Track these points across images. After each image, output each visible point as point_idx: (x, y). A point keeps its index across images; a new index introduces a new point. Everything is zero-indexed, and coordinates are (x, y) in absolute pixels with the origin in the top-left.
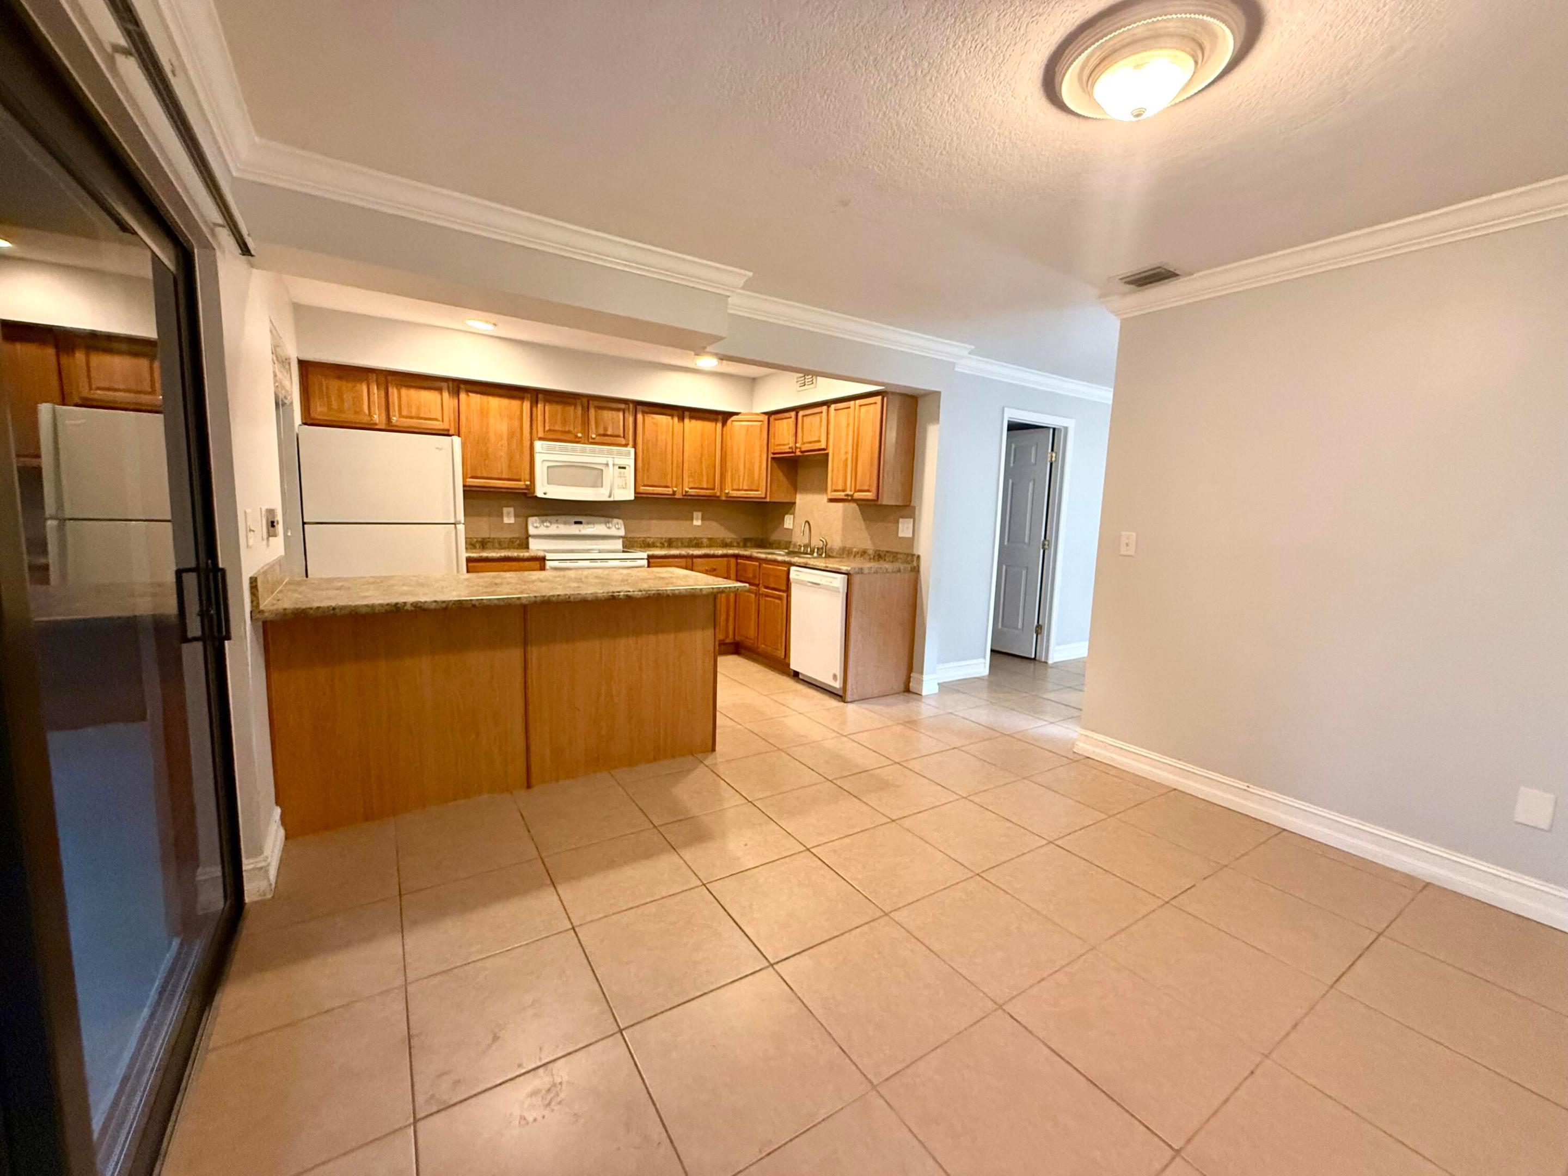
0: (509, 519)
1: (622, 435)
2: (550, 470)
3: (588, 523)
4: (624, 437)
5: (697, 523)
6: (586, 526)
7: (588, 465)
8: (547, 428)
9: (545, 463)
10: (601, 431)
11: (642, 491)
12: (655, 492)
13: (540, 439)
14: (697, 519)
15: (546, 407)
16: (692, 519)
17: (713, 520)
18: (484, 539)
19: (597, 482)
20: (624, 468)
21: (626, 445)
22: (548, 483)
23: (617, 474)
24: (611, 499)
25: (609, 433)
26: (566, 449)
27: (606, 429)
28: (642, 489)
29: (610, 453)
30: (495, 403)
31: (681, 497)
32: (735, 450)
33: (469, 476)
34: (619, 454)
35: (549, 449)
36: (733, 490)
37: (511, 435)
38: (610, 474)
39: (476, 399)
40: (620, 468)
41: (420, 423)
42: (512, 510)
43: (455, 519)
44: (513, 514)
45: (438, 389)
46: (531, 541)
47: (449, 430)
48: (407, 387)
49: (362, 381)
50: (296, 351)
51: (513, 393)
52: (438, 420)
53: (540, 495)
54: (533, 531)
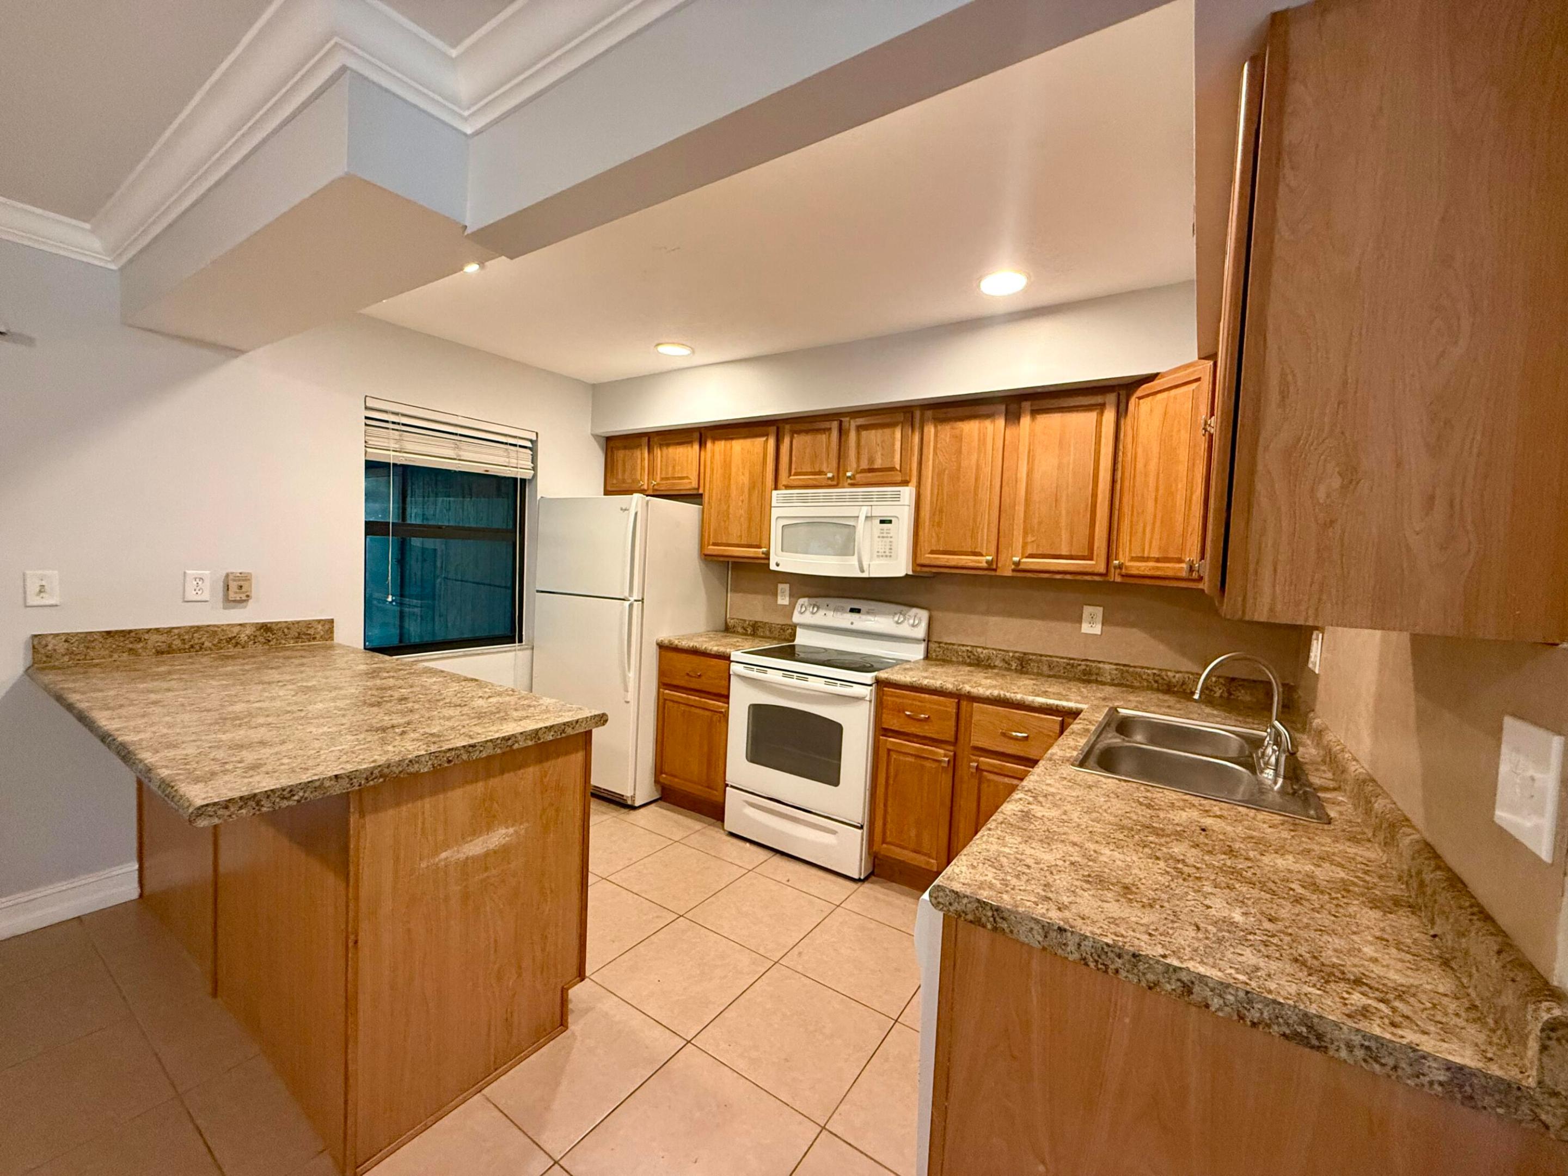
0: (783, 600)
1: (898, 468)
2: (786, 530)
3: (868, 613)
4: (900, 471)
5: (1092, 627)
6: (864, 617)
7: (840, 521)
8: (792, 473)
9: (779, 520)
10: (864, 465)
11: (927, 562)
12: (953, 563)
13: (787, 487)
14: (1092, 621)
15: (794, 442)
16: (1079, 620)
17: (1133, 625)
18: (756, 622)
19: (847, 548)
20: (890, 522)
21: (905, 483)
22: (782, 550)
23: (877, 533)
24: (865, 575)
25: (877, 465)
26: (815, 499)
27: (871, 460)
28: (927, 558)
29: (867, 498)
30: (739, 447)
31: (1009, 574)
32: (1140, 465)
33: (711, 543)
34: (882, 498)
35: (787, 499)
36: (1133, 559)
37: (752, 487)
38: (866, 534)
39: (720, 446)
40: (882, 522)
41: (674, 484)
42: (787, 587)
43: (626, 594)
44: (787, 592)
45: (690, 443)
46: (799, 630)
47: (698, 489)
48: (668, 445)
49: (639, 446)
50: (588, 430)
51: (757, 430)
52: (687, 478)
53: (773, 567)
54: (797, 618)
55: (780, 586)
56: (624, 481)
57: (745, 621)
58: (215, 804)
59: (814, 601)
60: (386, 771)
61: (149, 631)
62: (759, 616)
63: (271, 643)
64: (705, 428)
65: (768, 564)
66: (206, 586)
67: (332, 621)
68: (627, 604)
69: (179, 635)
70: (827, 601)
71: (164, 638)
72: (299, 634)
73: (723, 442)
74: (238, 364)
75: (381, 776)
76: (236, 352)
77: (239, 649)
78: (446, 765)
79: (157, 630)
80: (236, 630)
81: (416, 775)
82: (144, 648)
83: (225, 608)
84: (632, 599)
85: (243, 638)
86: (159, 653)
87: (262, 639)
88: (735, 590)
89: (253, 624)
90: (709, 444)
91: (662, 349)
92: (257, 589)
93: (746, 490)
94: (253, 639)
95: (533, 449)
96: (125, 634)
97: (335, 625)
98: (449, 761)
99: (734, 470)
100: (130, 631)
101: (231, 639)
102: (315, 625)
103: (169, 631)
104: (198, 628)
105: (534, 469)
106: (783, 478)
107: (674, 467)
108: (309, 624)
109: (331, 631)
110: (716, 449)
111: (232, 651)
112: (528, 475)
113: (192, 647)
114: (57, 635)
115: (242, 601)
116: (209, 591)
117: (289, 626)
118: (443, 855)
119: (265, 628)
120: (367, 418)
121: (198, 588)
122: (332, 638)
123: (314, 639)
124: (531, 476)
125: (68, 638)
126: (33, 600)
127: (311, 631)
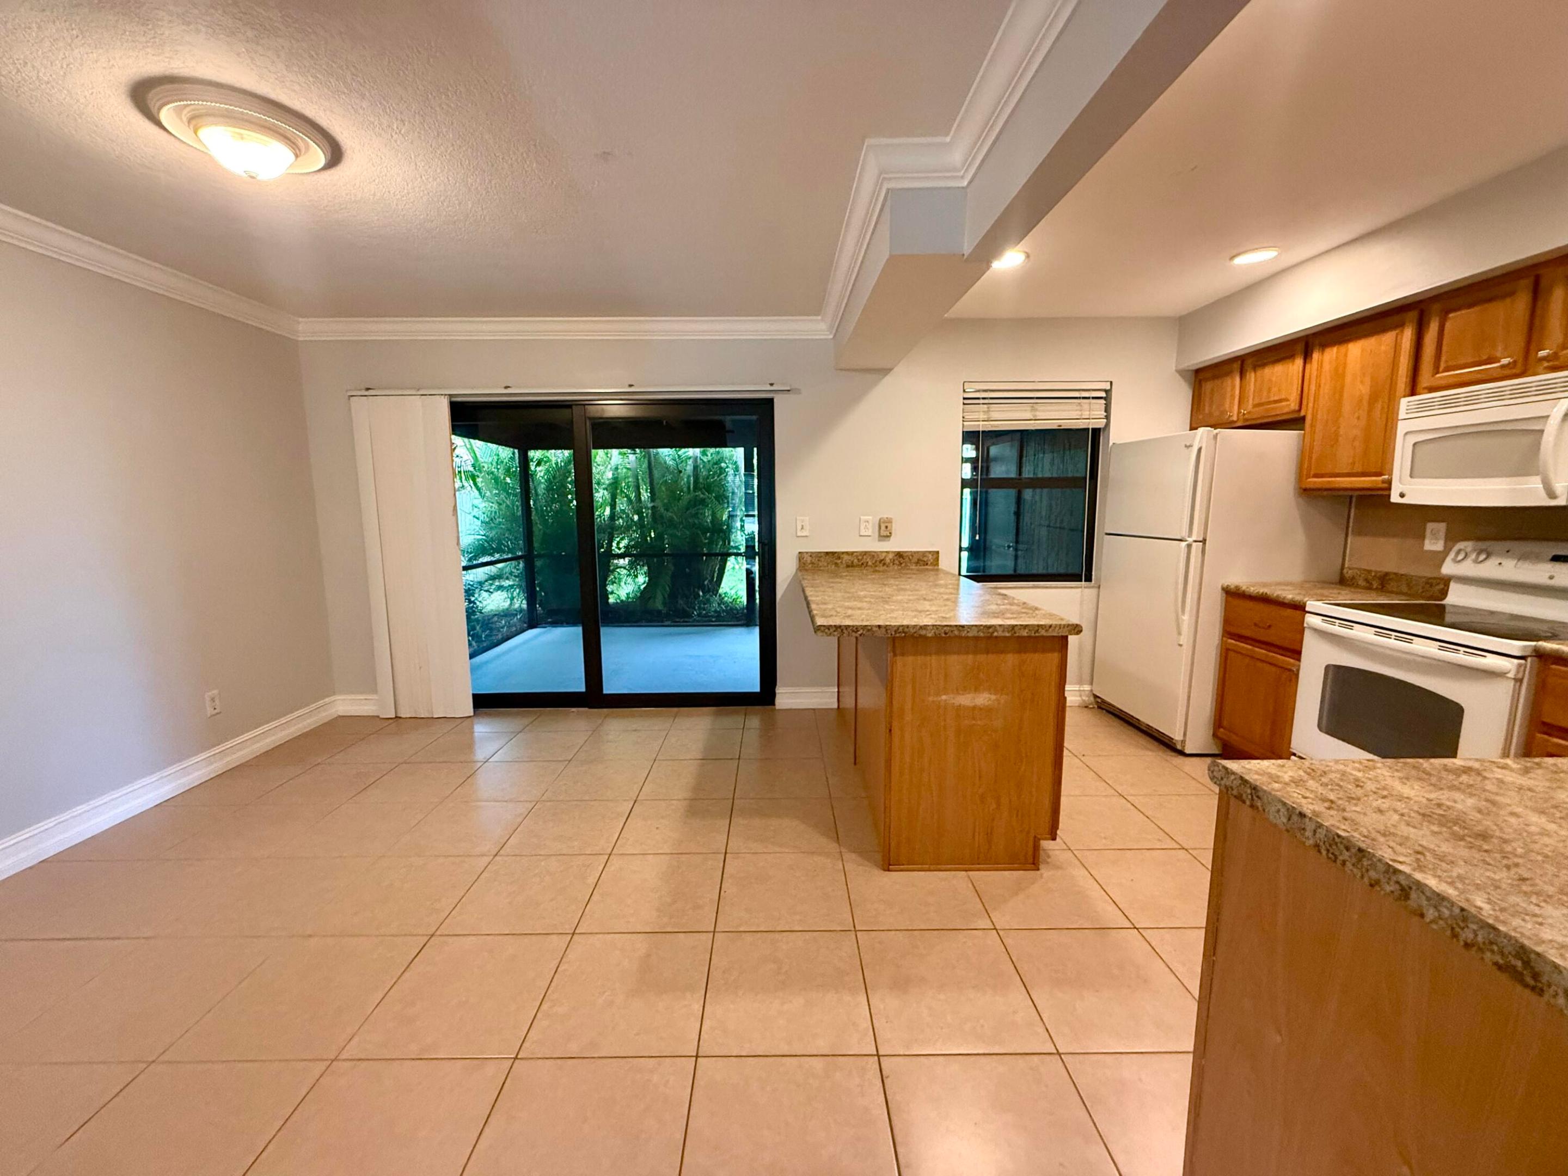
0: (1433, 544)
2: (1419, 448)
7: (1509, 427)
8: (1442, 369)
9: (1408, 437)
13: (1432, 389)
15: (1448, 325)
18: (1387, 574)
19: (1521, 464)
22: (1411, 477)
24: (1558, 503)
30: (1356, 351)
33: (1312, 473)
35: (1425, 406)
37: (1374, 397)
38: (1562, 441)
39: (1332, 354)
41: (1267, 410)
42: (1442, 527)
43: (1184, 533)
44: (1442, 534)
45: (1291, 357)
46: (1453, 586)
47: (1300, 410)
48: (1264, 365)
49: (1229, 373)
50: (1172, 365)
51: (1389, 320)
52: (1287, 400)
53: (1395, 498)
54: (1448, 568)
55: (1430, 526)
56: (1210, 414)
57: (1369, 572)
58: (824, 626)
59: (1482, 544)
60: (906, 630)
61: (843, 553)
62: (1390, 566)
63: (903, 565)
64: (1314, 334)
65: (1389, 496)
66: (870, 526)
67: (938, 552)
68: (1184, 544)
69: (857, 556)
70: (1508, 544)
71: (849, 557)
72: (918, 560)
73: (1335, 349)
74: (888, 379)
75: (904, 632)
76: (886, 371)
77: (885, 567)
78: (944, 635)
79: (847, 553)
80: (884, 554)
81: (925, 637)
82: (841, 562)
83: (879, 541)
84: (1190, 540)
85: (888, 561)
86: (848, 566)
87: (897, 562)
88: (1359, 533)
89: (892, 552)
90: (1316, 355)
91: (1239, 261)
92: (895, 527)
93: (1365, 403)
94: (893, 561)
95: (1107, 398)
96: (833, 553)
97: (940, 555)
98: (946, 633)
99: (1348, 379)
100: (836, 553)
101: (882, 560)
102: (927, 554)
103: (853, 553)
104: (866, 553)
105: (1108, 417)
106: (1425, 378)
107: (1269, 390)
108: (924, 554)
109: (937, 559)
110: (1326, 359)
111: (882, 568)
112: (1101, 423)
113: (862, 564)
114: (807, 553)
115: (888, 537)
116: (870, 530)
117: (913, 554)
118: (944, 697)
119: (899, 555)
120: (964, 399)
121: (866, 527)
122: (937, 564)
123: (927, 564)
124: (1104, 424)
125: (812, 554)
126: (799, 534)
127: (925, 559)
